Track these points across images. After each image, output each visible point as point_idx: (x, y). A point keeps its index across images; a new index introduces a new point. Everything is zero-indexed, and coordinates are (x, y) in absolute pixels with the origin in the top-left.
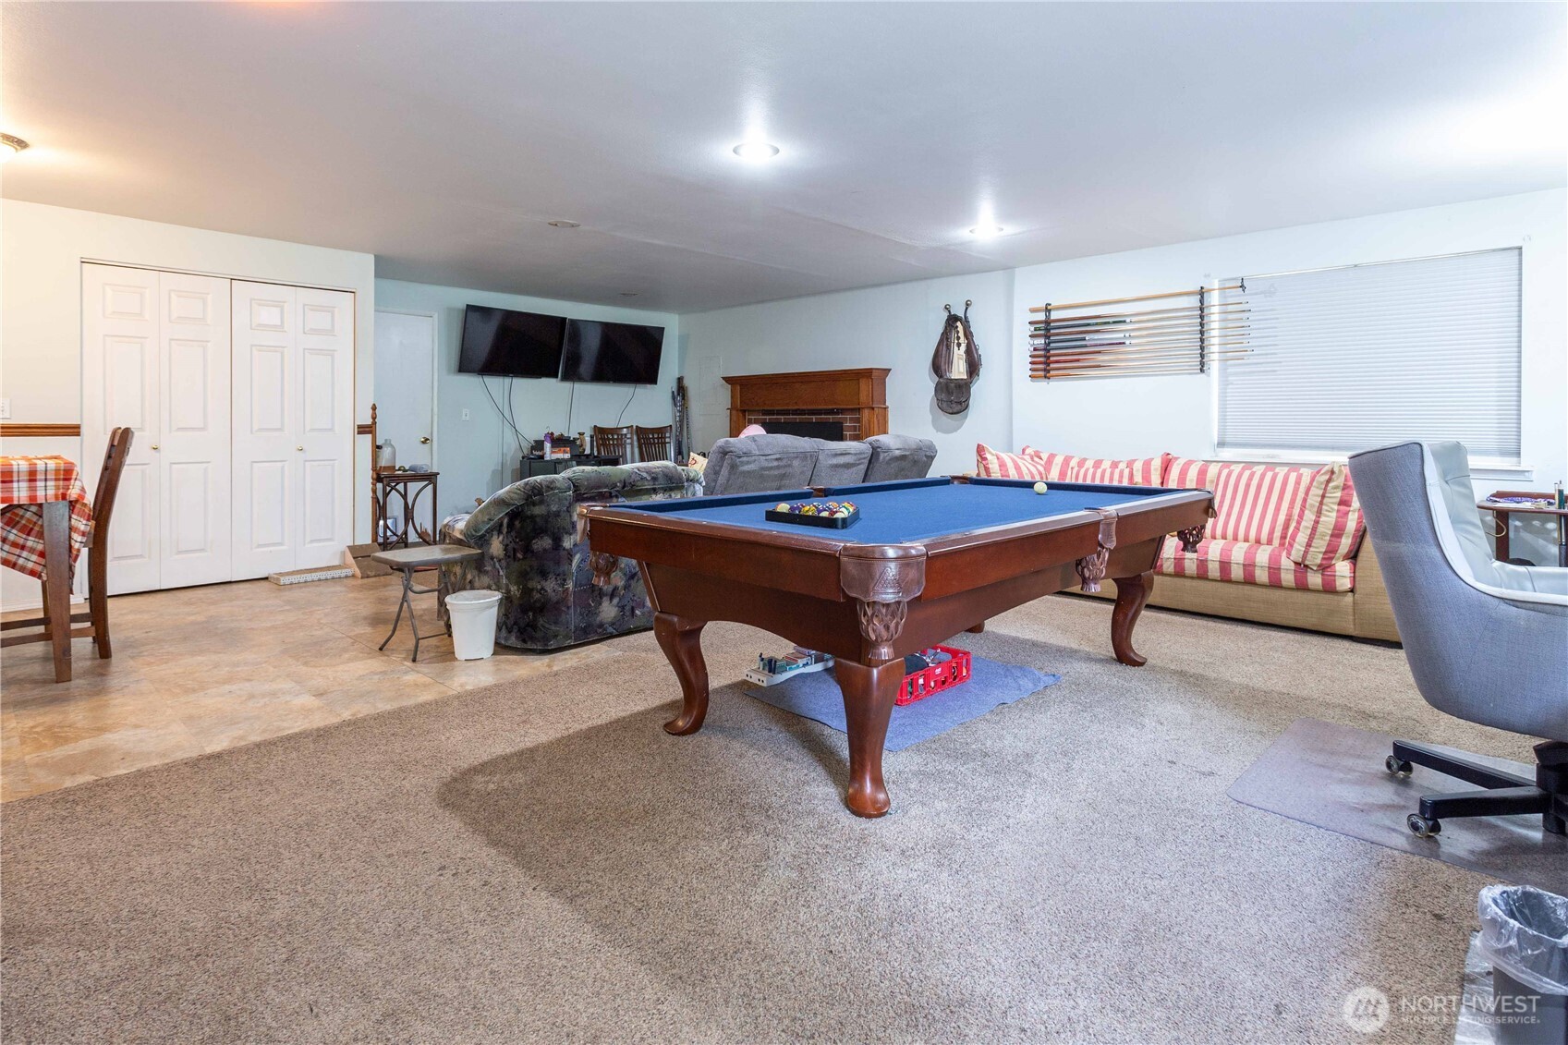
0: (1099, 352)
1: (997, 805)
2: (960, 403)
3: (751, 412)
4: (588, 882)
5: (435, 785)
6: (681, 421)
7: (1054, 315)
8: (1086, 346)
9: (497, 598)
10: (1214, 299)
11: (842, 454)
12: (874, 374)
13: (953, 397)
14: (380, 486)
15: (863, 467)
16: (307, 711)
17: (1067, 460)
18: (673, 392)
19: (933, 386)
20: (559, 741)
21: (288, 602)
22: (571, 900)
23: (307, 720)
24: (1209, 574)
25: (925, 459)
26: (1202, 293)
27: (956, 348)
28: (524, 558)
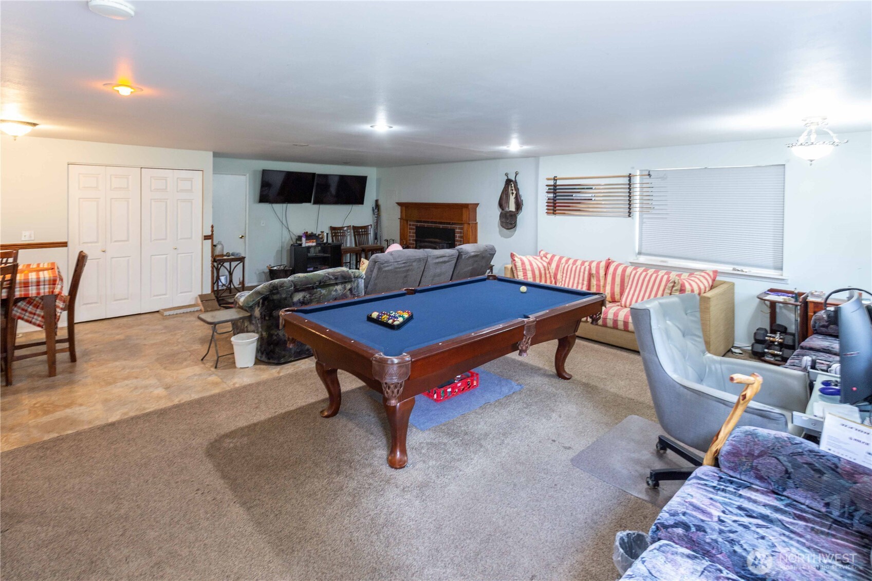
0: (579, 203)
1: (458, 464)
2: (511, 224)
3: (411, 221)
4: (259, 499)
5: (206, 443)
6: (377, 222)
7: (559, 182)
8: (573, 199)
9: (256, 338)
10: (637, 180)
11: (441, 257)
12: (470, 207)
13: (509, 220)
14: (215, 264)
15: (454, 262)
16: (159, 398)
17: (561, 259)
18: (373, 207)
19: (499, 213)
20: (269, 419)
21: (166, 327)
22: (249, 509)
23: (158, 404)
24: (619, 327)
25: (489, 255)
26: (630, 177)
27: (511, 195)
28: (269, 320)
